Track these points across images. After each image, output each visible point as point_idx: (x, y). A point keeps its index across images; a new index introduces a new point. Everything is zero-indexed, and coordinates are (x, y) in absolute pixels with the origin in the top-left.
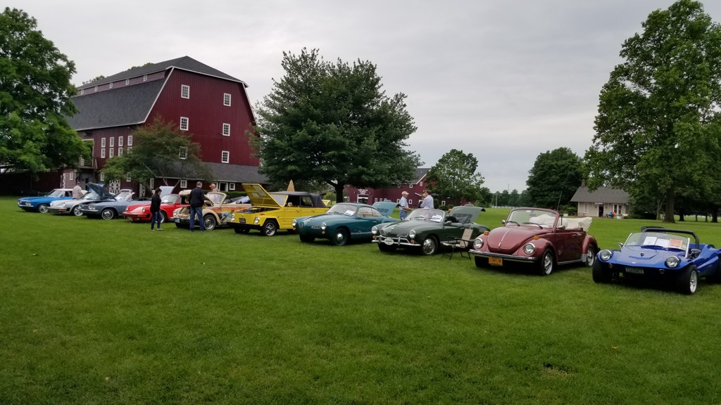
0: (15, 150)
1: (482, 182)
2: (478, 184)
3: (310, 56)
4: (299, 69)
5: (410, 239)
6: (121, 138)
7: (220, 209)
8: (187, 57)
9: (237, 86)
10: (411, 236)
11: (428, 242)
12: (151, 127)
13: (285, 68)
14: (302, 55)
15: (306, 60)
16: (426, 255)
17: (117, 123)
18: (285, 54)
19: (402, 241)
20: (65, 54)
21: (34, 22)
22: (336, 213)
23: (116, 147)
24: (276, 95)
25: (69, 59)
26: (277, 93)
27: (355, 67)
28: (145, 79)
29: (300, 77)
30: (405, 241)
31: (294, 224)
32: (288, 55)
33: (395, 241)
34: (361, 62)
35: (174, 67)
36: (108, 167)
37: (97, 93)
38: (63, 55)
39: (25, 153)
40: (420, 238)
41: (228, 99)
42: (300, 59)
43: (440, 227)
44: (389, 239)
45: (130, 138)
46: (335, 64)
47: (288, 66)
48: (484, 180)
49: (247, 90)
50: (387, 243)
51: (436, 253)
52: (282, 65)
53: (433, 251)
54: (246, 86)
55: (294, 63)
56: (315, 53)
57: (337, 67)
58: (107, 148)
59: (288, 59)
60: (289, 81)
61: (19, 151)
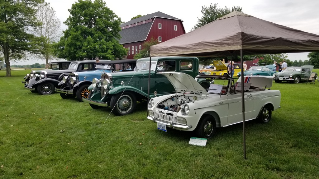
0: (103, 53)
1: (287, 57)
2: (285, 58)
3: (214, 7)
4: (208, 13)
5: (289, 77)
6: (136, 47)
7: (202, 70)
8: (159, 12)
9: (179, 22)
10: (290, 76)
11: (296, 79)
12: (150, 41)
13: (203, 13)
14: (210, 7)
15: (212, 9)
16: (295, 83)
17: (135, 41)
18: (203, 7)
19: (286, 78)
20: (117, 15)
21: (105, 3)
22: (253, 70)
23: (135, 50)
24: (199, 24)
25: (119, 17)
26: (199, 23)
27: (232, 9)
28: (144, 22)
29: (209, 16)
30: (288, 79)
31: (238, 75)
32: (204, 7)
33: (284, 78)
34: (235, 7)
35: (156, 17)
36: (135, 58)
37: (125, 29)
38: (117, 16)
39: (108, 54)
40: (293, 77)
41: (176, 28)
42: (209, 8)
43: (300, 73)
44: (281, 78)
45: (140, 46)
46: (224, 9)
47: (204, 12)
48: (287, 56)
49: (183, 23)
50: (280, 79)
51: (300, 82)
52: (202, 11)
53: (298, 82)
54: (183, 22)
55: (207, 11)
56: (216, 5)
57: (224, 10)
58: (131, 51)
59: (204, 9)
60: (205, 18)
61: (106, 53)
